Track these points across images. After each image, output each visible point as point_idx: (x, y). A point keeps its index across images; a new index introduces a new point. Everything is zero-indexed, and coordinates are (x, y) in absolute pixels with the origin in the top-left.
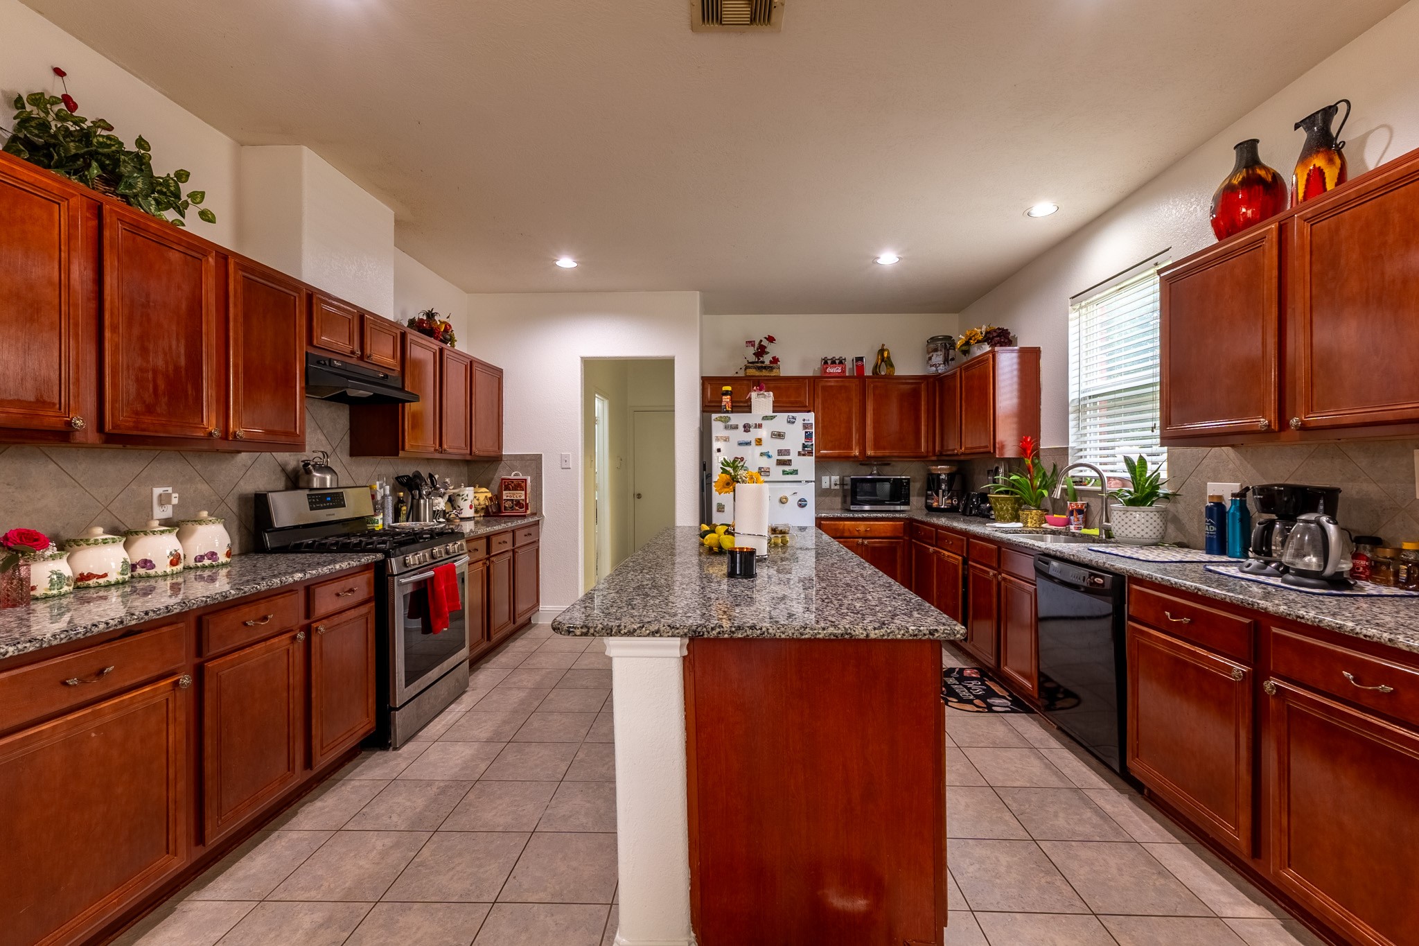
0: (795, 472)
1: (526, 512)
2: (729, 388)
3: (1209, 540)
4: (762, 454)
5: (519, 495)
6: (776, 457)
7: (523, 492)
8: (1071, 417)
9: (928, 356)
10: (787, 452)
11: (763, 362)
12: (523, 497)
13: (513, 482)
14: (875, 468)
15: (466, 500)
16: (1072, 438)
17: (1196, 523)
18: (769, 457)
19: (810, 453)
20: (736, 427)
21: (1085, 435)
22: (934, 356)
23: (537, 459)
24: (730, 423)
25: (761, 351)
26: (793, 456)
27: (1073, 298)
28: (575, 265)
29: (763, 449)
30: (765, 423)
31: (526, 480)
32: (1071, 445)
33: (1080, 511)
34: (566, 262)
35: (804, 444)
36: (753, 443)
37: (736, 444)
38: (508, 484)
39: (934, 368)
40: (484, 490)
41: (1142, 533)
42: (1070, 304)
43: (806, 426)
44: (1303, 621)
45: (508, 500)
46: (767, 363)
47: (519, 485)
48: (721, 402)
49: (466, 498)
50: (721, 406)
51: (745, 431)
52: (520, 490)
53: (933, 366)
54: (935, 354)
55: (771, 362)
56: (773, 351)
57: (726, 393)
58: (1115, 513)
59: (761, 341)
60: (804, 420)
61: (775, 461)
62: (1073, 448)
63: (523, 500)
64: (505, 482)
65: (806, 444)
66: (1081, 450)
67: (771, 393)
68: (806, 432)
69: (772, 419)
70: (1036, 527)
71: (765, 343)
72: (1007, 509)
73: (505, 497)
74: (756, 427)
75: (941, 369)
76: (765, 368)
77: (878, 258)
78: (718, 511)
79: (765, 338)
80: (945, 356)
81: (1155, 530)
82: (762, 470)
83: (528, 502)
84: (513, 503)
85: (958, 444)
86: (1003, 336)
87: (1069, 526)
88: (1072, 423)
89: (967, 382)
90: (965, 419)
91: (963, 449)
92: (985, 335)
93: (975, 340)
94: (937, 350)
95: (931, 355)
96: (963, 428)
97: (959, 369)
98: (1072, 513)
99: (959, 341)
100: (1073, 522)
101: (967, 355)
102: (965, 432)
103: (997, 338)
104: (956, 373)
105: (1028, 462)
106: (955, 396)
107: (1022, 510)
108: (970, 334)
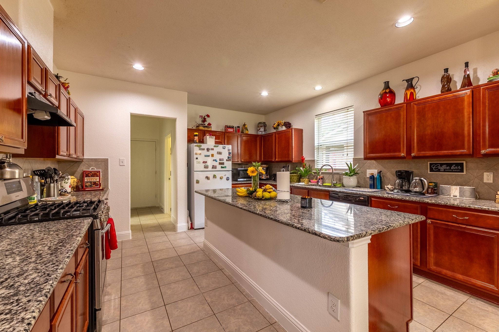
0: (225, 167)
1: (100, 188)
2: (197, 133)
3: (371, 185)
4: (214, 160)
5: (96, 179)
6: (219, 161)
7: (98, 178)
8: (315, 150)
9: (258, 128)
10: (223, 160)
11: (205, 124)
12: (98, 180)
13: (91, 173)
14: (243, 166)
15: (67, 183)
16: (315, 157)
17: (363, 181)
18: (216, 161)
19: (230, 160)
20: (204, 149)
21: (319, 156)
22: (261, 129)
23: (105, 162)
24: (201, 148)
25: (204, 120)
26: (225, 161)
27: (316, 115)
28: (143, 69)
29: (214, 158)
30: (215, 148)
31: (100, 171)
32: (315, 159)
33: (322, 179)
34: (138, 66)
35: (228, 157)
36: (210, 156)
37: (204, 156)
38: (88, 174)
39: (261, 133)
40: (73, 177)
41: (352, 184)
42: (315, 117)
43: (229, 150)
44: (441, 204)
45: (88, 182)
46: (206, 125)
47: (96, 174)
48: (194, 139)
49: (67, 182)
50: (194, 141)
51: (207, 151)
52: (96, 177)
53: (261, 132)
54: (261, 128)
55: (208, 125)
56: (208, 121)
57: (196, 135)
58: (344, 179)
59: (205, 116)
60: (228, 148)
61: (219, 163)
63: (98, 182)
64: (86, 173)
65: (229, 157)
66: (317, 161)
67: (215, 137)
68: (229, 152)
69: (217, 147)
70: (307, 184)
71: (206, 117)
72: (295, 179)
73: (86, 181)
74: (211, 150)
75: (263, 133)
76: (207, 127)
77: (261, 93)
78: (197, 183)
79: (206, 115)
80: (264, 129)
81: (355, 183)
82: (214, 166)
83: (101, 182)
84: (91, 183)
85: (274, 158)
86: (290, 124)
87: (318, 183)
88: (315, 153)
89: (278, 138)
90: (278, 150)
91: (277, 160)
92: (284, 124)
93: (281, 125)
94: (261, 127)
95: (260, 128)
96: (277, 153)
97: (274, 134)
98: (319, 179)
99: (274, 124)
100: (320, 182)
101: (276, 129)
102: (278, 154)
103: (288, 125)
104: (273, 135)
105: (304, 164)
106: (272, 142)
107: (302, 179)
108: (279, 123)
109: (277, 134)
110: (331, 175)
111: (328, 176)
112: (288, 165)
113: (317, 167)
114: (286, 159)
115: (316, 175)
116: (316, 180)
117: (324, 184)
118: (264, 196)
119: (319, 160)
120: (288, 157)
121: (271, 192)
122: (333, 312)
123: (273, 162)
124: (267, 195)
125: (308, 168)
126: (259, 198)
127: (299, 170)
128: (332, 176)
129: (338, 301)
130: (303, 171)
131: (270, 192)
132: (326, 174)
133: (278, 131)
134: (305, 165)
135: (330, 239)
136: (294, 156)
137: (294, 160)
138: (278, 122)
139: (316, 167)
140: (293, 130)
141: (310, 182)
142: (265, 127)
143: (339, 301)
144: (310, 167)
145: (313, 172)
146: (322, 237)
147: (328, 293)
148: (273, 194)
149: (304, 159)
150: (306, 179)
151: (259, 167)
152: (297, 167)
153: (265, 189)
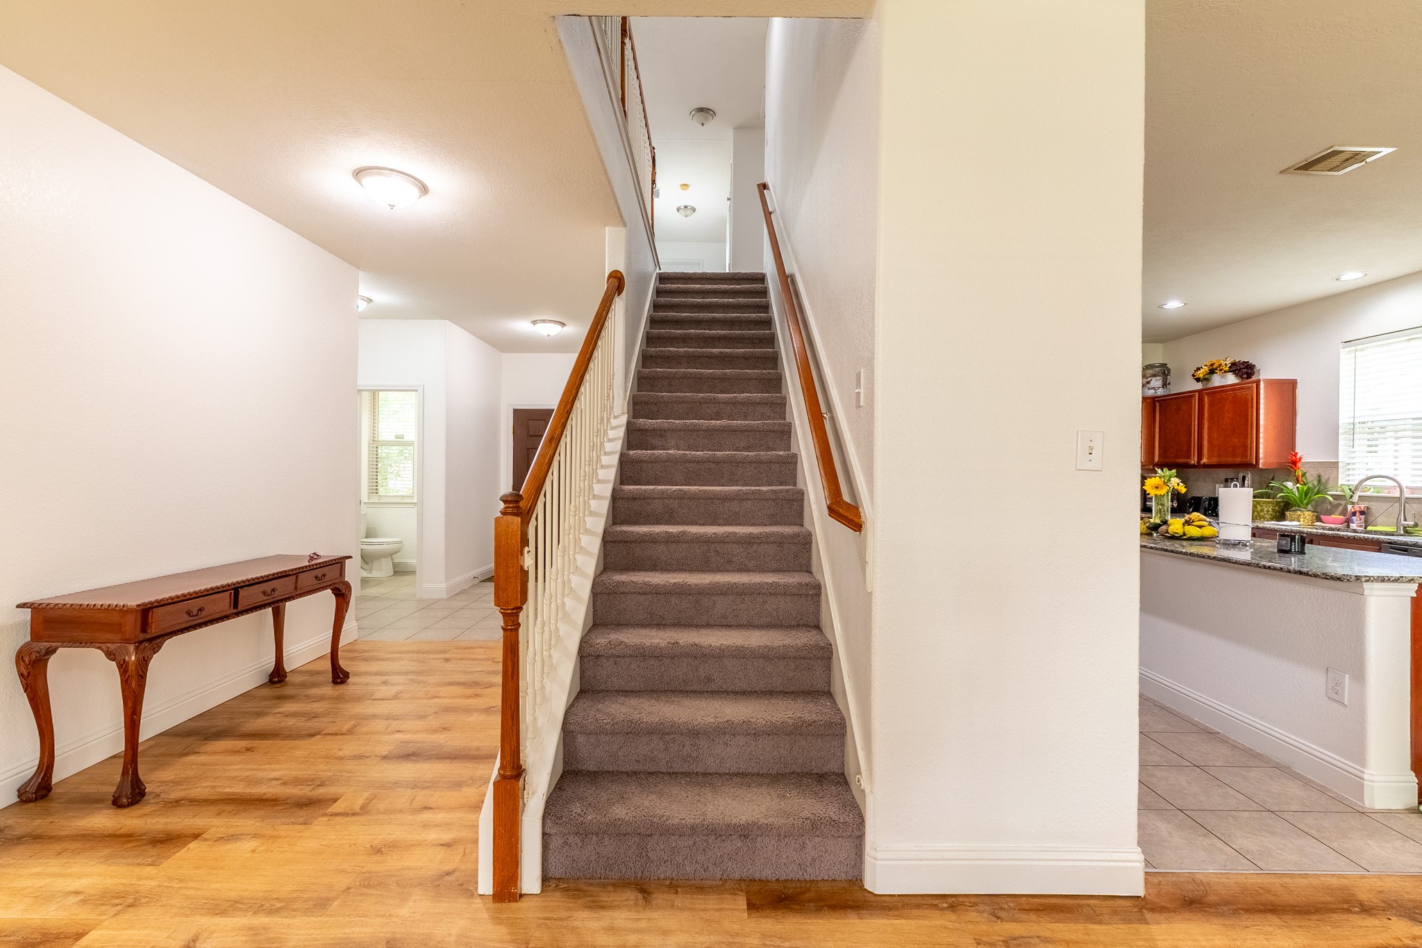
8: (1341, 436)
9: (1145, 380)
16: (1341, 454)
21: (1353, 452)
27: (1345, 342)
32: (1341, 460)
33: (1362, 513)
39: (1153, 391)
42: (1341, 347)
53: (1152, 389)
54: (1154, 379)
62: (1343, 462)
66: (1349, 464)
72: (1268, 511)
75: (1160, 392)
80: (1163, 381)
85: (1196, 456)
86: (1251, 368)
87: (1348, 525)
88: (1341, 443)
89: (1211, 406)
90: (1209, 436)
91: (1204, 461)
92: (1230, 367)
93: (1221, 370)
94: (1154, 376)
95: (1149, 379)
96: (1205, 443)
97: (1197, 394)
98: (1354, 514)
99: (1198, 369)
100: (1355, 521)
101: (1204, 383)
102: (1208, 447)
103: (1245, 370)
104: (1194, 395)
105: (1299, 473)
106: (1190, 416)
107: (1290, 511)
108: (1212, 365)
109: (1207, 394)
110: (1397, 504)
111: (1385, 506)
112: (1241, 476)
113: (1349, 481)
114: (1238, 460)
115: (1343, 503)
116: (1342, 517)
117: (1369, 528)
118: (1186, 532)
119: (1354, 464)
120: (1244, 455)
121: (1203, 526)
122: (1335, 695)
123: (1194, 466)
124: (1193, 531)
125: (1313, 484)
126: (1176, 535)
127: (1283, 489)
128: (1400, 506)
129: (1345, 676)
130: (1295, 490)
131: (1200, 527)
132: (1377, 501)
133: (1210, 386)
134: (1304, 475)
135: (1324, 576)
136: (1265, 452)
137: (1265, 464)
138: (1209, 364)
139: (1340, 482)
140: (1262, 383)
141: (1319, 520)
142: (1167, 376)
143: (1347, 676)
144: (1319, 481)
145: (1332, 496)
146: (1311, 576)
147: (1327, 669)
148: (1207, 531)
149: (1300, 459)
150: (1306, 513)
151: (1172, 479)
152: (1273, 479)
153: (1189, 521)
